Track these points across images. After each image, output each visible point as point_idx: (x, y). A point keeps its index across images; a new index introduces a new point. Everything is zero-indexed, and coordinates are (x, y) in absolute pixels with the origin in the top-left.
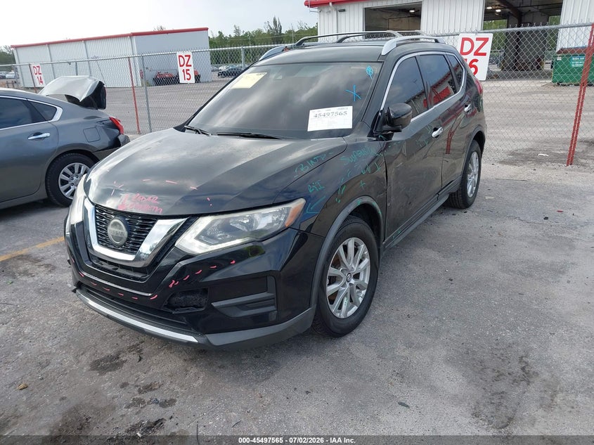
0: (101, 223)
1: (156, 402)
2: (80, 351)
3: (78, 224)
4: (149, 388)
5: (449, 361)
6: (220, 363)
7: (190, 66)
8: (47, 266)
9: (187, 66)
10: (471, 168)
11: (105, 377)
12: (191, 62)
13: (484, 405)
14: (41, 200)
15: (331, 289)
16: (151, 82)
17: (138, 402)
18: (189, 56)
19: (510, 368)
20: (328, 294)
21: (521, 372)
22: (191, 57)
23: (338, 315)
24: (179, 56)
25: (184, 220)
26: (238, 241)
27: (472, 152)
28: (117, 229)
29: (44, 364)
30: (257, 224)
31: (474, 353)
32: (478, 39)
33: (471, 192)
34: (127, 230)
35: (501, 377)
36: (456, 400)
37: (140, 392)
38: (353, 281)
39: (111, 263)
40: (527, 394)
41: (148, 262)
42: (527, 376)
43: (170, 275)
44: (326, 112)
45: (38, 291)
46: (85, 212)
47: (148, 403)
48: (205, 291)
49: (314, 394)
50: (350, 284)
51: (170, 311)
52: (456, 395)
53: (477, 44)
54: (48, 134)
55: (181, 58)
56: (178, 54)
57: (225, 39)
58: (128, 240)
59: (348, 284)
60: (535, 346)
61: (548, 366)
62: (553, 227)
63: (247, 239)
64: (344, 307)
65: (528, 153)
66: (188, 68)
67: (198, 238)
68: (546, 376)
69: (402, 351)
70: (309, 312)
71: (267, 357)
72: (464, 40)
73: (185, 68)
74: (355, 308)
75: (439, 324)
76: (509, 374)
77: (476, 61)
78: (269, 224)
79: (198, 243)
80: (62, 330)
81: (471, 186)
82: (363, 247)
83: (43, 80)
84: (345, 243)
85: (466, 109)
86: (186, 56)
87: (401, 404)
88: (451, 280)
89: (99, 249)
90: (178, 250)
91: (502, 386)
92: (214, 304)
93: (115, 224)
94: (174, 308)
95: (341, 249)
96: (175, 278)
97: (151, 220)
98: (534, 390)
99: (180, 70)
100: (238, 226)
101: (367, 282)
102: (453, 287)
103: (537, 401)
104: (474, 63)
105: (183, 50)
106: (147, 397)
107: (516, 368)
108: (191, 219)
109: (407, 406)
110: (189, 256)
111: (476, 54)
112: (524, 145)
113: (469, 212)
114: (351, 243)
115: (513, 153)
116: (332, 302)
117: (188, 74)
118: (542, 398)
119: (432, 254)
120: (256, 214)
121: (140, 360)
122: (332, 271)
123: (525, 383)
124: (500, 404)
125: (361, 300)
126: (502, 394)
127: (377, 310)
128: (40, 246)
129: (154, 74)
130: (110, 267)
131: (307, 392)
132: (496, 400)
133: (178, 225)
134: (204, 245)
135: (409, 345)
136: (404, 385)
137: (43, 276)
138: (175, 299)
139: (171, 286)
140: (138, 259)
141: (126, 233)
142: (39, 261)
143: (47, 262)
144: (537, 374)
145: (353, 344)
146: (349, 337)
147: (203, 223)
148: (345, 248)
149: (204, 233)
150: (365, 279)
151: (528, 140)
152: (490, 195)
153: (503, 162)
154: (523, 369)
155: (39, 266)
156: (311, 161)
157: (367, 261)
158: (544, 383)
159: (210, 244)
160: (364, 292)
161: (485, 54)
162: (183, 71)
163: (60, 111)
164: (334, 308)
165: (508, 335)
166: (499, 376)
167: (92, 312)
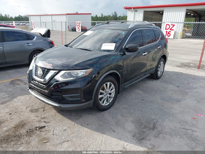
0: (37, 70)
1: (45, 122)
2: (28, 106)
3: (31, 70)
4: (44, 118)
5: (132, 122)
6: (65, 114)
7: (80, 26)
8: (25, 83)
9: (79, 26)
10: (160, 66)
11: (33, 114)
12: (80, 25)
13: (137, 134)
14: (27, 64)
15: (100, 96)
16: (71, 30)
17: (40, 121)
18: (80, 23)
19: (150, 125)
20: (99, 98)
21: (152, 127)
22: (80, 24)
23: (102, 104)
24: (77, 23)
25: (58, 71)
26: (72, 79)
27: (161, 61)
28: (40, 72)
29: (17, 109)
30: (79, 74)
31: (141, 120)
32: (171, 25)
33: (160, 74)
34: (43, 73)
35: (146, 128)
36: (130, 132)
37: (41, 119)
38: (108, 95)
39: (38, 82)
40: (152, 133)
41: (47, 82)
42: (154, 128)
43: (52, 86)
44: (108, 44)
45: (20, 90)
46: (33, 66)
47: (42, 122)
48: (61, 92)
49: (89, 125)
50: (107, 96)
51: (51, 96)
52: (130, 131)
53: (171, 26)
54: (31, 44)
55: (77, 24)
56: (77, 22)
57: (98, 17)
58: (43, 75)
59: (106, 96)
60: (160, 121)
61: (161, 126)
62: (184, 88)
63: (74, 78)
64: (105, 102)
65: (187, 64)
66: (79, 27)
67: (61, 76)
68: (160, 129)
69: (119, 117)
70: (92, 101)
71: (80, 114)
72: (167, 25)
73: (78, 27)
74: (109, 103)
75: (133, 111)
76: (149, 127)
77: (170, 32)
78: (82, 75)
79: (61, 78)
80: (24, 101)
81: (160, 73)
82: (113, 85)
83: (35, 27)
84: (107, 83)
85: (159, 47)
86: (79, 23)
87: (113, 131)
88: (143, 100)
89: (35, 77)
90: (55, 79)
91: (145, 130)
92: (63, 96)
93: (40, 71)
94: (52, 96)
95: (105, 85)
96: (53, 87)
97: (49, 70)
98: (154, 132)
99: (77, 27)
100: (73, 74)
101: (113, 96)
102: (143, 102)
103: (153, 135)
104: (170, 33)
105: (78, 21)
106: (43, 120)
107: (151, 126)
108: (60, 71)
109: (115, 132)
110: (57, 81)
111: (171, 29)
112: (187, 61)
113: (158, 81)
114: (108, 84)
115: (182, 64)
116: (100, 100)
117: (79, 29)
118: (155, 134)
119: (140, 92)
120: (78, 71)
121: (43, 111)
122: (101, 91)
123: (152, 130)
124: (142, 134)
125: (111, 101)
126: (144, 132)
127: (116, 105)
128: (24, 77)
129: (72, 27)
130: (37, 83)
131: (87, 124)
132: (141, 133)
133: (56, 72)
134: (62, 79)
135: (122, 116)
136: (116, 126)
137: (22, 85)
138: (53, 93)
139: (52, 89)
140: (44, 81)
141: (42, 73)
142: (22, 81)
143: (25, 82)
144: (157, 128)
145: (106, 113)
146: (105, 112)
147: (62, 72)
148: (106, 85)
149: (63, 75)
150: (113, 95)
151: (189, 60)
152: (167, 76)
153: (177, 66)
154: (153, 126)
155: (22, 83)
156: (97, 58)
157: (114, 90)
158: (158, 131)
159: (64, 79)
160: (112, 99)
161: (173, 30)
162: (78, 28)
163: (36, 37)
164: (101, 102)
165: (153, 117)
166: (146, 127)
167: (34, 97)
